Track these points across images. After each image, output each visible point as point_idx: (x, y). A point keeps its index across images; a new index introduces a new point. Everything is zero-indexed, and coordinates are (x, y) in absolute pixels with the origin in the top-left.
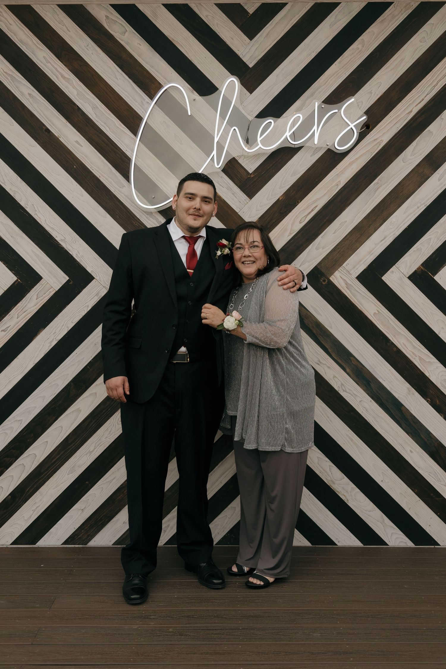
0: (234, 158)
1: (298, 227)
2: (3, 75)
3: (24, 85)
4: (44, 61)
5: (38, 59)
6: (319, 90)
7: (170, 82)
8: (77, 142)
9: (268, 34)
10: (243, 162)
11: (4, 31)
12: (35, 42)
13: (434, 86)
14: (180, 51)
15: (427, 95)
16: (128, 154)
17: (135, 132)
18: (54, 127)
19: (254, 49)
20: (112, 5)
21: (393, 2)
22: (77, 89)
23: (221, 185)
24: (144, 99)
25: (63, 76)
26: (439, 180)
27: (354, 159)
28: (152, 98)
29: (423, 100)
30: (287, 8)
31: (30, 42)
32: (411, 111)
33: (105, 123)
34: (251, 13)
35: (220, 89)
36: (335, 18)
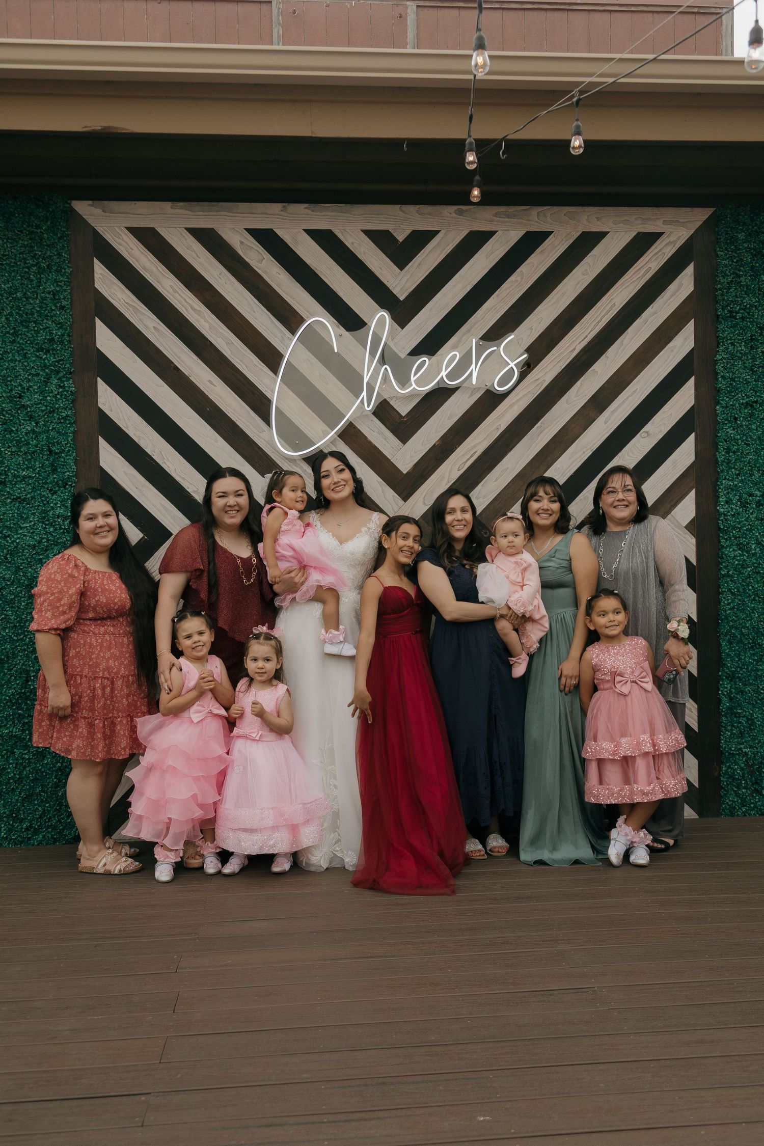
0: (385, 400)
1: (456, 475)
2: (125, 307)
3: (149, 317)
4: (170, 290)
5: (163, 288)
6: (477, 326)
7: (313, 316)
8: (210, 381)
9: (419, 264)
10: (394, 403)
11: (125, 256)
12: (159, 268)
13: (598, 322)
14: (324, 282)
15: (591, 331)
16: (268, 395)
17: (275, 370)
18: (183, 364)
19: (404, 280)
20: (246, 229)
21: (553, 232)
22: (208, 322)
23: (371, 429)
24: (285, 335)
25: (192, 308)
26: (605, 423)
27: (516, 399)
28: (293, 332)
29: (587, 336)
30: (440, 235)
31: (154, 270)
32: (574, 349)
33: (241, 361)
34: (401, 241)
35: (369, 324)
36: (492, 248)
